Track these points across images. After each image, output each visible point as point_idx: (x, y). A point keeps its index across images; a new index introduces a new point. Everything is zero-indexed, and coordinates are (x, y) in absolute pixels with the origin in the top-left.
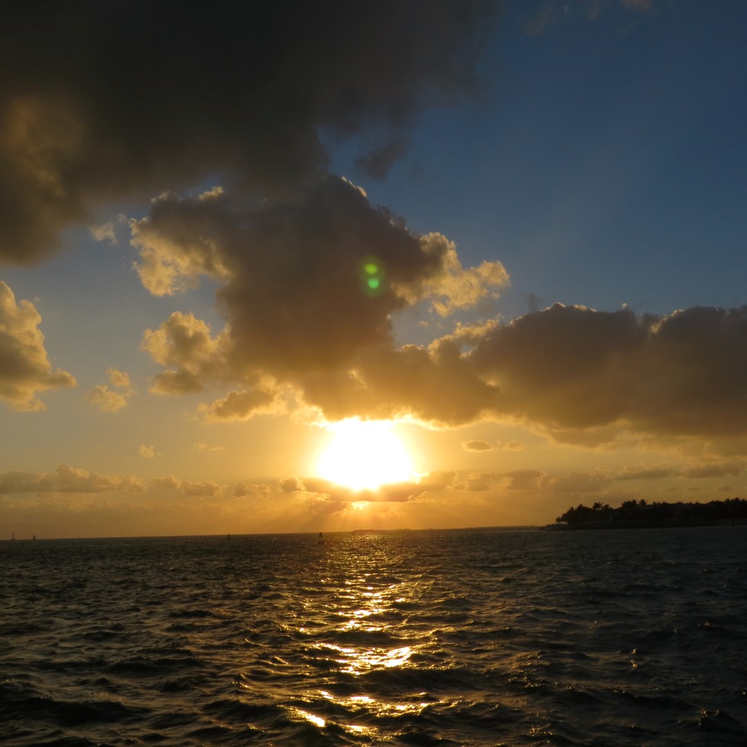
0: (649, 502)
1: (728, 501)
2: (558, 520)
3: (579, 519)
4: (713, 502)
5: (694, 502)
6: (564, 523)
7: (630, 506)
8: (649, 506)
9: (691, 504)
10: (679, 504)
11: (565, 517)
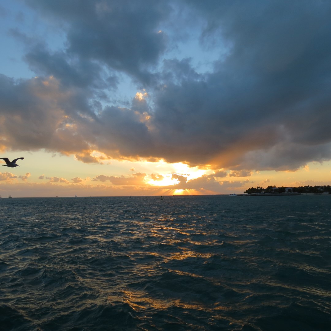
0: (277, 187)
1: (305, 187)
2: (244, 192)
3: (252, 192)
4: (300, 187)
5: (293, 187)
6: (246, 193)
7: (270, 188)
8: (277, 188)
9: (292, 187)
10: (288, 187)
11: (247, 192)
